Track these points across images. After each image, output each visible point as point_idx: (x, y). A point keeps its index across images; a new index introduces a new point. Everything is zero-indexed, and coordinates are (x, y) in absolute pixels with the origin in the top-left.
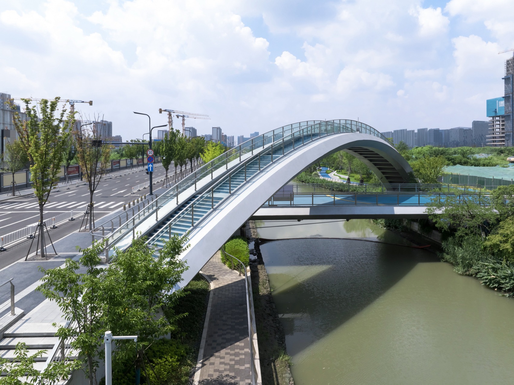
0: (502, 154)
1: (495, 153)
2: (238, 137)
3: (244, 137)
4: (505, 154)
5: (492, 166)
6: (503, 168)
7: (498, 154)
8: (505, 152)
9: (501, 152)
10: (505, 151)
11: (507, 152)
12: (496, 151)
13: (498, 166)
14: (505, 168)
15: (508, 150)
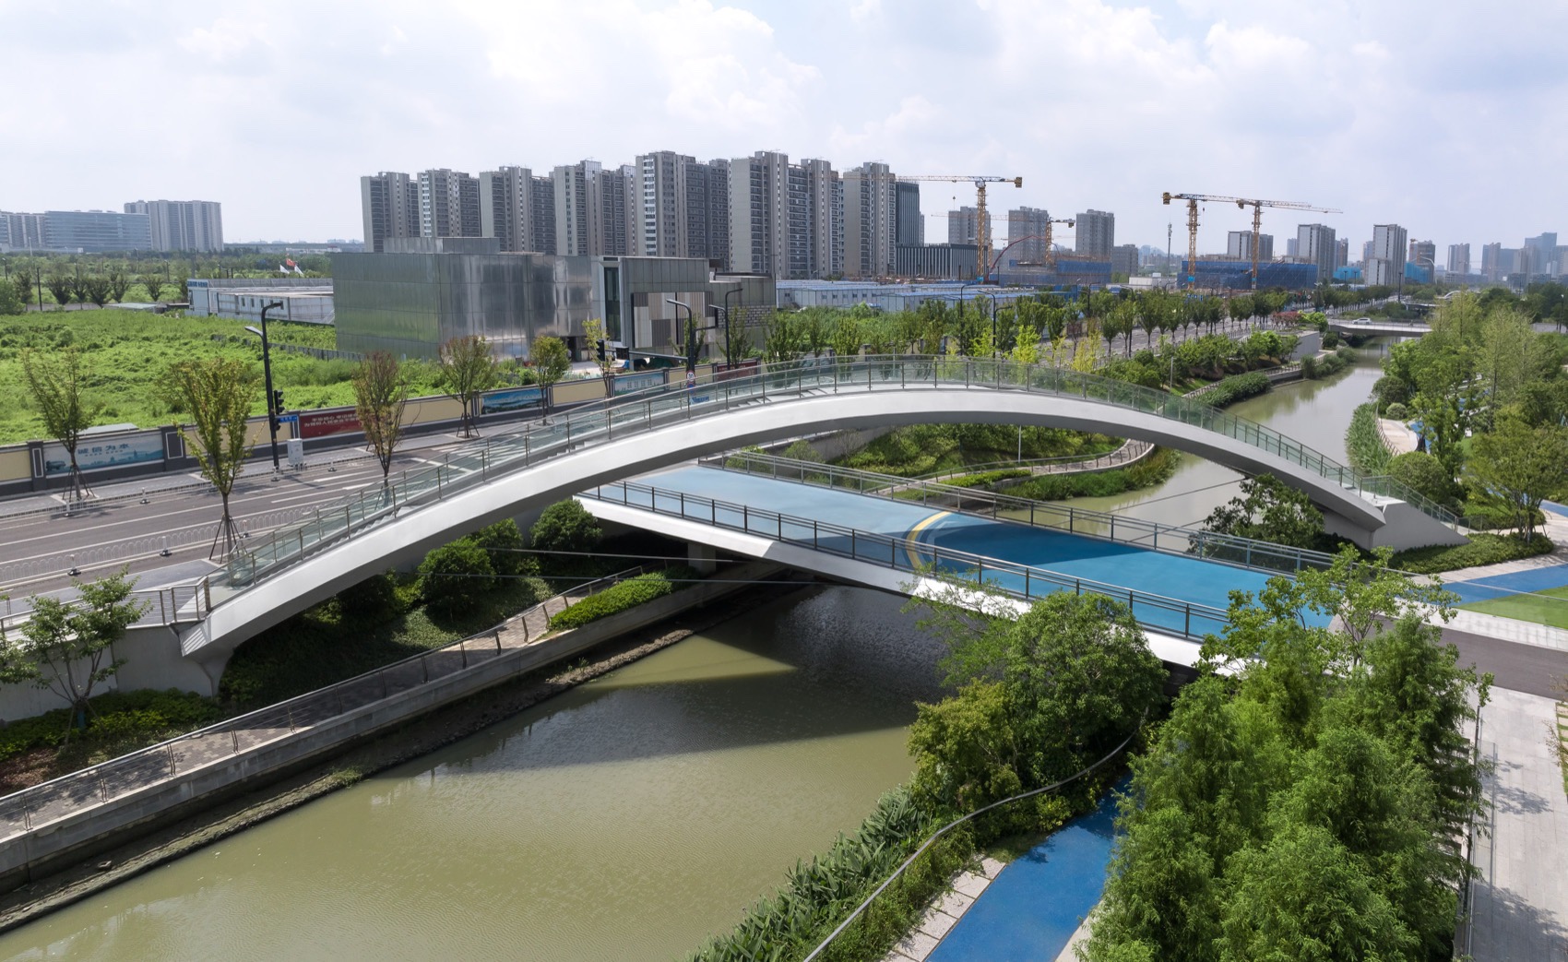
2: (1485, 246)
3: (1502, 247)
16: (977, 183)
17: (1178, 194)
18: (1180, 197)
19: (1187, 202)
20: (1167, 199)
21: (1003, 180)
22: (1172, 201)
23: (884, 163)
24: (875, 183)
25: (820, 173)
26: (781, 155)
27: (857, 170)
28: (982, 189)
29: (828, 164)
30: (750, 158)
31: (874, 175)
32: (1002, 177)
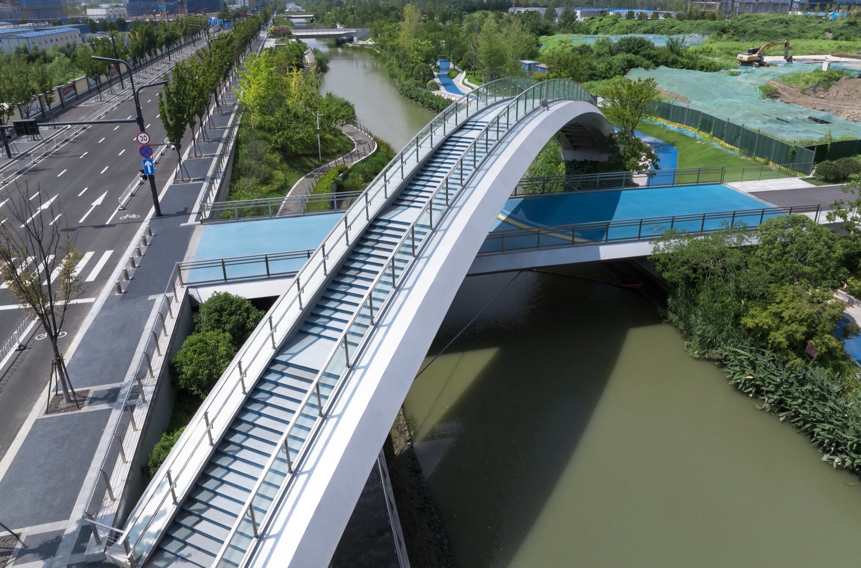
0: (724, 35)
1: (714, 34)
4: (729, 35)
5: (715, 71)
6: (731, 77)
7: (718, 34)
8: (728, 31)
9: (724, 31)
10: (730, 30)
11: (732, 31)
12: (716, 29)
13: (722, 70)
14: (734, 77)
15: (734, 28)
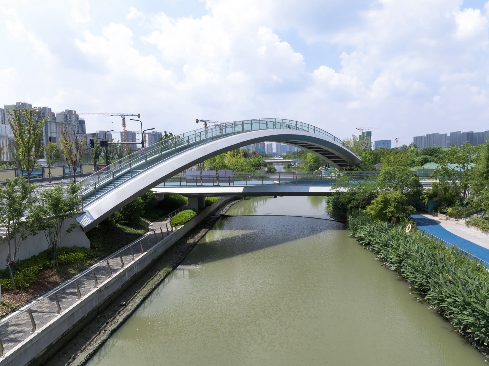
16: (122, 116)
17: (201, 120)
18: (202, 121)
19: (203, 123)
20: (197, 121)
21: (132, 115)
22: (199, 122)
23: (74, 110)
24: (70, 118)
25: (47, 113)
26: (29, 104)
27: (62, 113)
28: (124, 119)
29: (50, 109)
30: (15, 105)
31: (70, 115)
32: (132, 114)
